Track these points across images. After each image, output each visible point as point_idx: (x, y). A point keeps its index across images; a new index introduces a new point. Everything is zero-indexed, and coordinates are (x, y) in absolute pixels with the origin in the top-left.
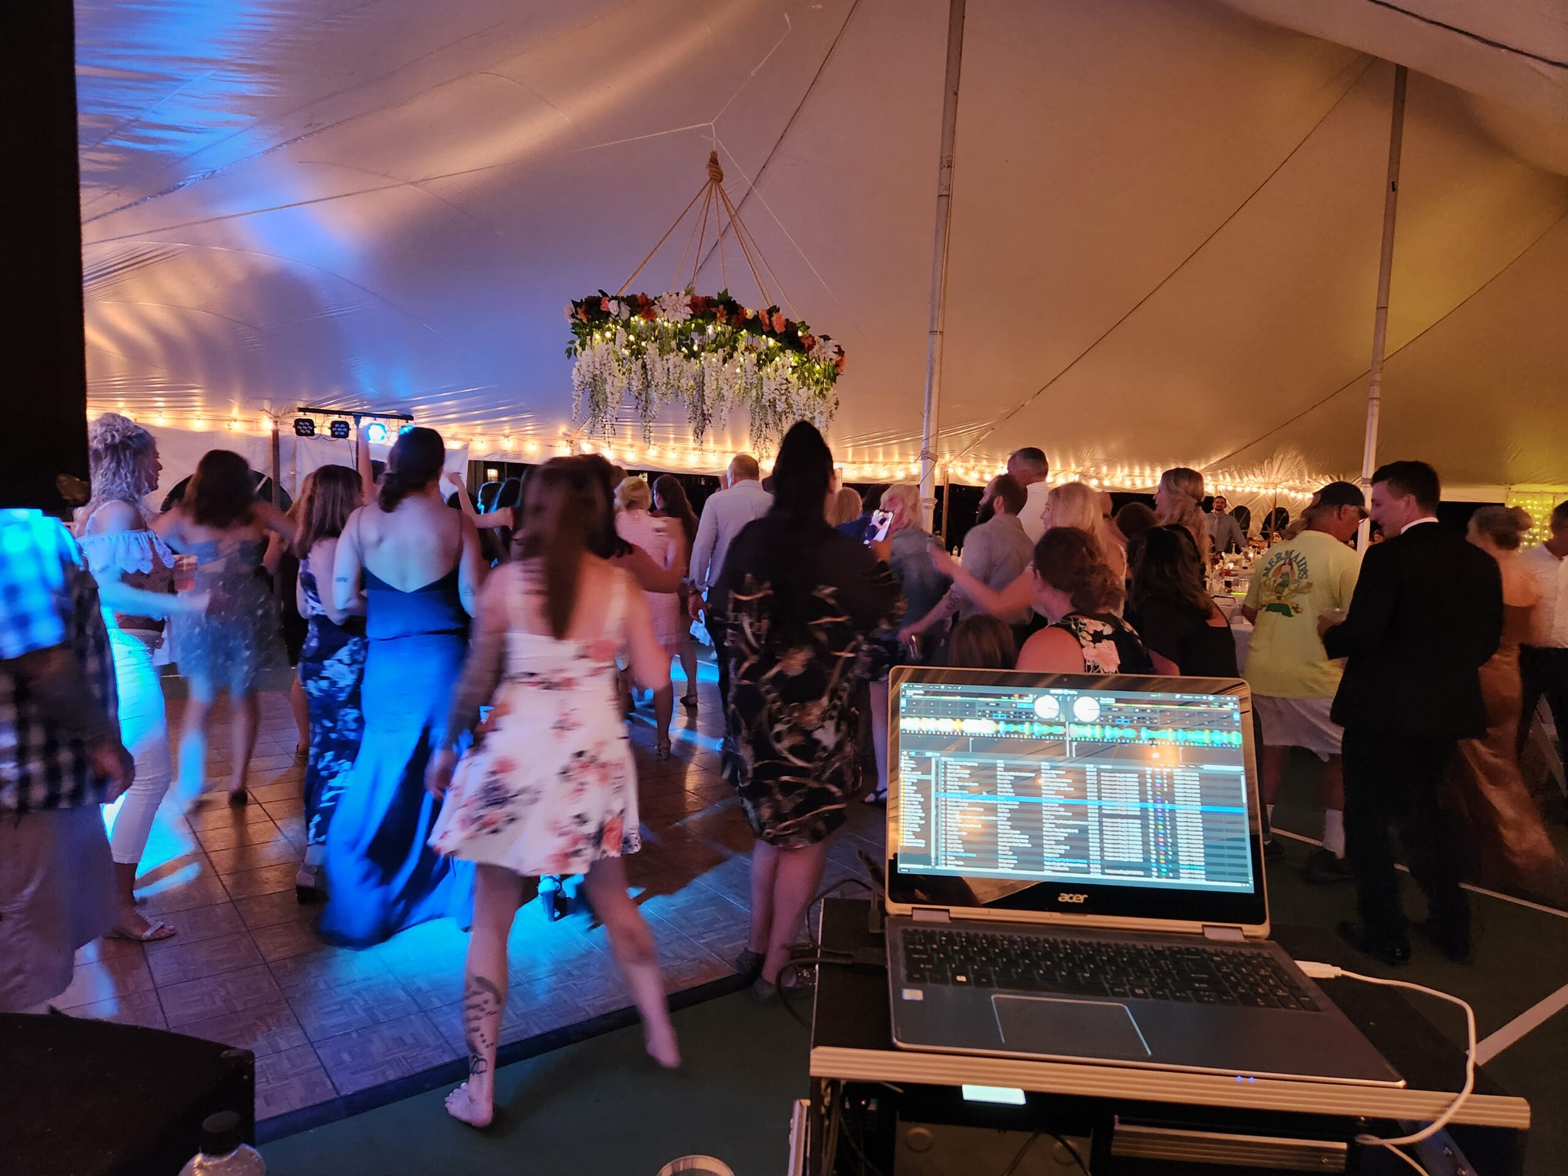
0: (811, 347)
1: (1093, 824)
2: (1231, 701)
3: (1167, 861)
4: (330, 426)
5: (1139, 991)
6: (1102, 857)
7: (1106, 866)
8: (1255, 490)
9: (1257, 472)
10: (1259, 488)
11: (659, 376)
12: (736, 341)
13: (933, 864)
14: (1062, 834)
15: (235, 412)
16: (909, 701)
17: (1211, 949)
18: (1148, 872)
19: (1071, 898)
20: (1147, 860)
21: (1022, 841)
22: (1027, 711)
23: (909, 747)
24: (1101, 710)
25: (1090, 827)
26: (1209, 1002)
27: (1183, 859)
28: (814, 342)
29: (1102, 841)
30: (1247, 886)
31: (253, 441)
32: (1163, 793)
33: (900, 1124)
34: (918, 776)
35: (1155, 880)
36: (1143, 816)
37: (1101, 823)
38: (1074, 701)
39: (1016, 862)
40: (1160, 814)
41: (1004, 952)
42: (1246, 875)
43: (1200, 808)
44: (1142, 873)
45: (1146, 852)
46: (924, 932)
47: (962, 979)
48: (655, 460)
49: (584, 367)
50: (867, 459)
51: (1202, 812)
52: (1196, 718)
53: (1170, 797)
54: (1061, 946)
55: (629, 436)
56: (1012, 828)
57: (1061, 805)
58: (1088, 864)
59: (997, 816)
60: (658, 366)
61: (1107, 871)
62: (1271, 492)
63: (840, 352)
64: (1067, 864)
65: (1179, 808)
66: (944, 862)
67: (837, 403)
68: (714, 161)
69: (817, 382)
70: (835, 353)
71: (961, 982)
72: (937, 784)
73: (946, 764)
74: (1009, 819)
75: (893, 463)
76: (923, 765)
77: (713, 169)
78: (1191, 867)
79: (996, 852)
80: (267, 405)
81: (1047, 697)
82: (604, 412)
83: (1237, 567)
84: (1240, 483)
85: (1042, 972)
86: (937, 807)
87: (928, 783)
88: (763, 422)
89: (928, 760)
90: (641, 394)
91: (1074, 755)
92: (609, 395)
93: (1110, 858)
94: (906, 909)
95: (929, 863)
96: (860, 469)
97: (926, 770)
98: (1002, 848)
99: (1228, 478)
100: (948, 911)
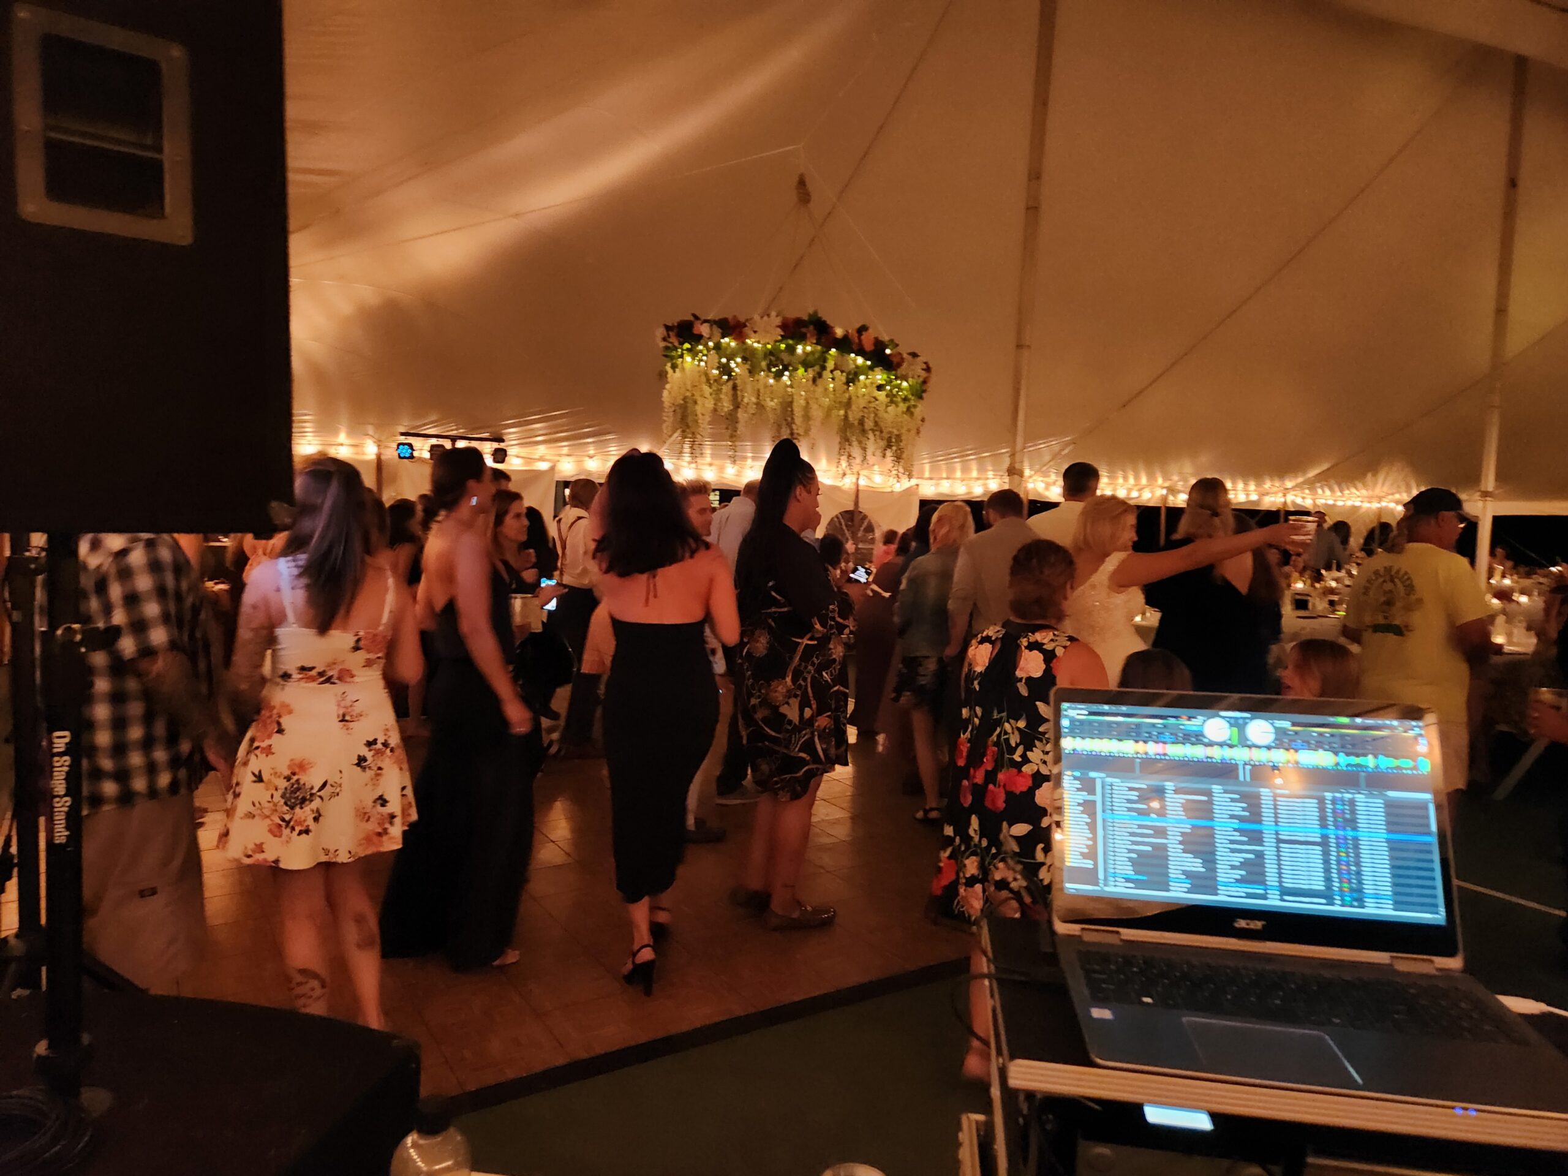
0: (899, 365)
1: (1269, 849)
2: (1417, 726)
3: (1352, 890)
4: (429, 449)
6: (1280, 882)
7: (1285, 892)
8: (1357, 504)
9: (1359, 485)
10: (1362, 502)
11: (749, 398)
12: (825, 360)
13: (1101, 882)
14: (1237, 859)
15: (342, 437)
16: (1073, 721)
18: (1331, 902)
19: (1248, 924)
20: (1329, 887)
21: (1196, 865)
22: (1198, 734)
23: (1072, 768)
24: (1276, 733)
25: (1266, 853)
26: (1412, 1034)
27: (1368, 888)
28: (903, 360)
29: (1280, 866)
30: (1437, 916)
32: (1345, 820)
33: (1082, 1144)
34: (1083, 796)
35: (1337, 909)
36: (1324, 843)
37: (1278, 848)
38: (1246, 723)
39: (1189, 886)
40: (1341, 841)
41: (1185, 976)
42: (1436, 906)
43: (1385, 836)
44: (1323, 901)
45: (1328, 880)
46: (1098, 953)
47: (1148, 1000)
48: (734, 478)
49: (675, 389)
50: (944, 475)
51: (1388, 841)
52: (1383, 744)
53: (1352, 823)
54: (1243, 972)
55: (708, 456)
56: (1185, 851)
57: (1235, 830)
58: (1266, 890)
59: (1167, 839)
60: (749, 388)
61: (1286, 898)
62: (1375, 505)
63: (928, 369)
64: (1243, 890)
65: (1363, 834)
66: (1113, 883)
67: (923, 420)
68: (802, 183)
69: (905, 399)
70: (923, 369)
71: (1148, 1004)
72: (1103, 803)
73: (1111, 785)
74: (1181, 843)
75: (971, 479)
76: (1088, 786)
77: (801, 191)
78: (1377, 896)
79: (1166, 875)
80: (370, 430)
81: (1217, 720)
82: (693, 433)
83: (1340, 585)
84: (1340, 496)
85: (1229, 997)
86: (1104, 828)
87: (1094, 802)
88: (847, 440)
89: (1094, 780)
90: (730, 415)
91: (1248, 779)
92: (700, 416)
93: (1288, 884)
94: (1074, 929)
95: (1097, 884)
96: (937, 485)
97: (1092, 791)
98: (1174, 872)
99: (1328, 492)
100: (1118, 933)
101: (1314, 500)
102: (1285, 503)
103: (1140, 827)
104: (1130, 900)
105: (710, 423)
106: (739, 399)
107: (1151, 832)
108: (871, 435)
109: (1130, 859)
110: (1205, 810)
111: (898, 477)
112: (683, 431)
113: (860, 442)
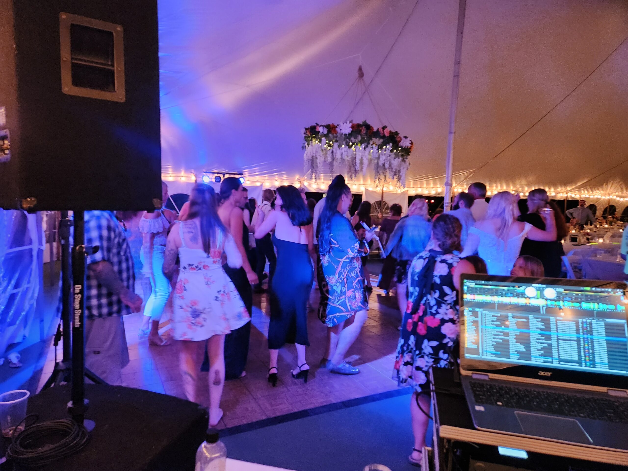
0: (400, 142)
1: (554, 342)
2: (620, 291)
3: (590, 360)
4: (214, 178)
5: (582, 415)
6: (559, 357)
7: (560, 361)
8: (599, 197)
9: (600, 189)
10: (601, 196)
11: (338, 156)
12: (369, 140)
13: (481, 354)
14: (540, 346)
15: (183, 173)
16: (468, 287)
17: (613, 400)
18: (581, 365)
19: (544, 374)
20: (580, 359)
21: (522, 348)
22: (523, 293)
23: (468, 307)
24: (557, 294)
25: (552, 344)
26: (616, 422)
27: (597, 360)
28: (401, 139)
29: (558, 350)
31: (188, 184)
32: (587, 331)
33: (472, 461)
34: (473, 318)
35: (583, 368)
36: (578, 340)
37: (558, 342)
38: (544, 289)
39: (519, 357)
40: (586, 340)
41: (516, 394)
43: (605, 338)
44: (577, 364)
45: (580, 356)
46: (479, 383)
47: (500, 403)
49: (309, 153)
51: (606, 340)
52: (603, 299)
53: (591, 332)
54: (542, 393)
56: (517, 342)
57: (539, 334)
58: (552, 359)
59: (509, 337)
60: (338, 151)
61: (561, 363)
62: (607, 198)
63: (412, 143)
64: (542, 359)
65: (595, 337)
66: (486, 355)
67: (409, 164)
68: (360, 69)
69: (402, 156)
70: (410, 143)
71: (500, 405)
72: (482, 322)
73: (485, 314)
74: (515, 339)
76: (475, 314)
77: (360, 73)
78: (601, 363)
79: (509, 352)
80: (193, 171)
81: (531, 288)
82: (316, 171)
83: (592, 232)
84: (592, 194)
85: (535, 403)
86: (482, 332)
87: (477, 321)
88: (378, 172)
89: (477, 312)
90: (331, 163)
91: (545, 313)
92: (319, 164)
93: (562, 357)
94: (469, 373)
95: (479, 355)
96: (416, 190)
97: (477, 317)
98: (511, 351)
99: (586, 192)
100: (487, 375)
101: (580, 195)
102: (567, 197)
103: (497, 332)
104: (493, 362)
105: (322, 166)
106: (334, 156)
107: (502, 334)
108: (388, 170)
109: (493, 345)
110: (527, 325)
111: (399, 187)
112: (312, 170)
113: (383, 173)
